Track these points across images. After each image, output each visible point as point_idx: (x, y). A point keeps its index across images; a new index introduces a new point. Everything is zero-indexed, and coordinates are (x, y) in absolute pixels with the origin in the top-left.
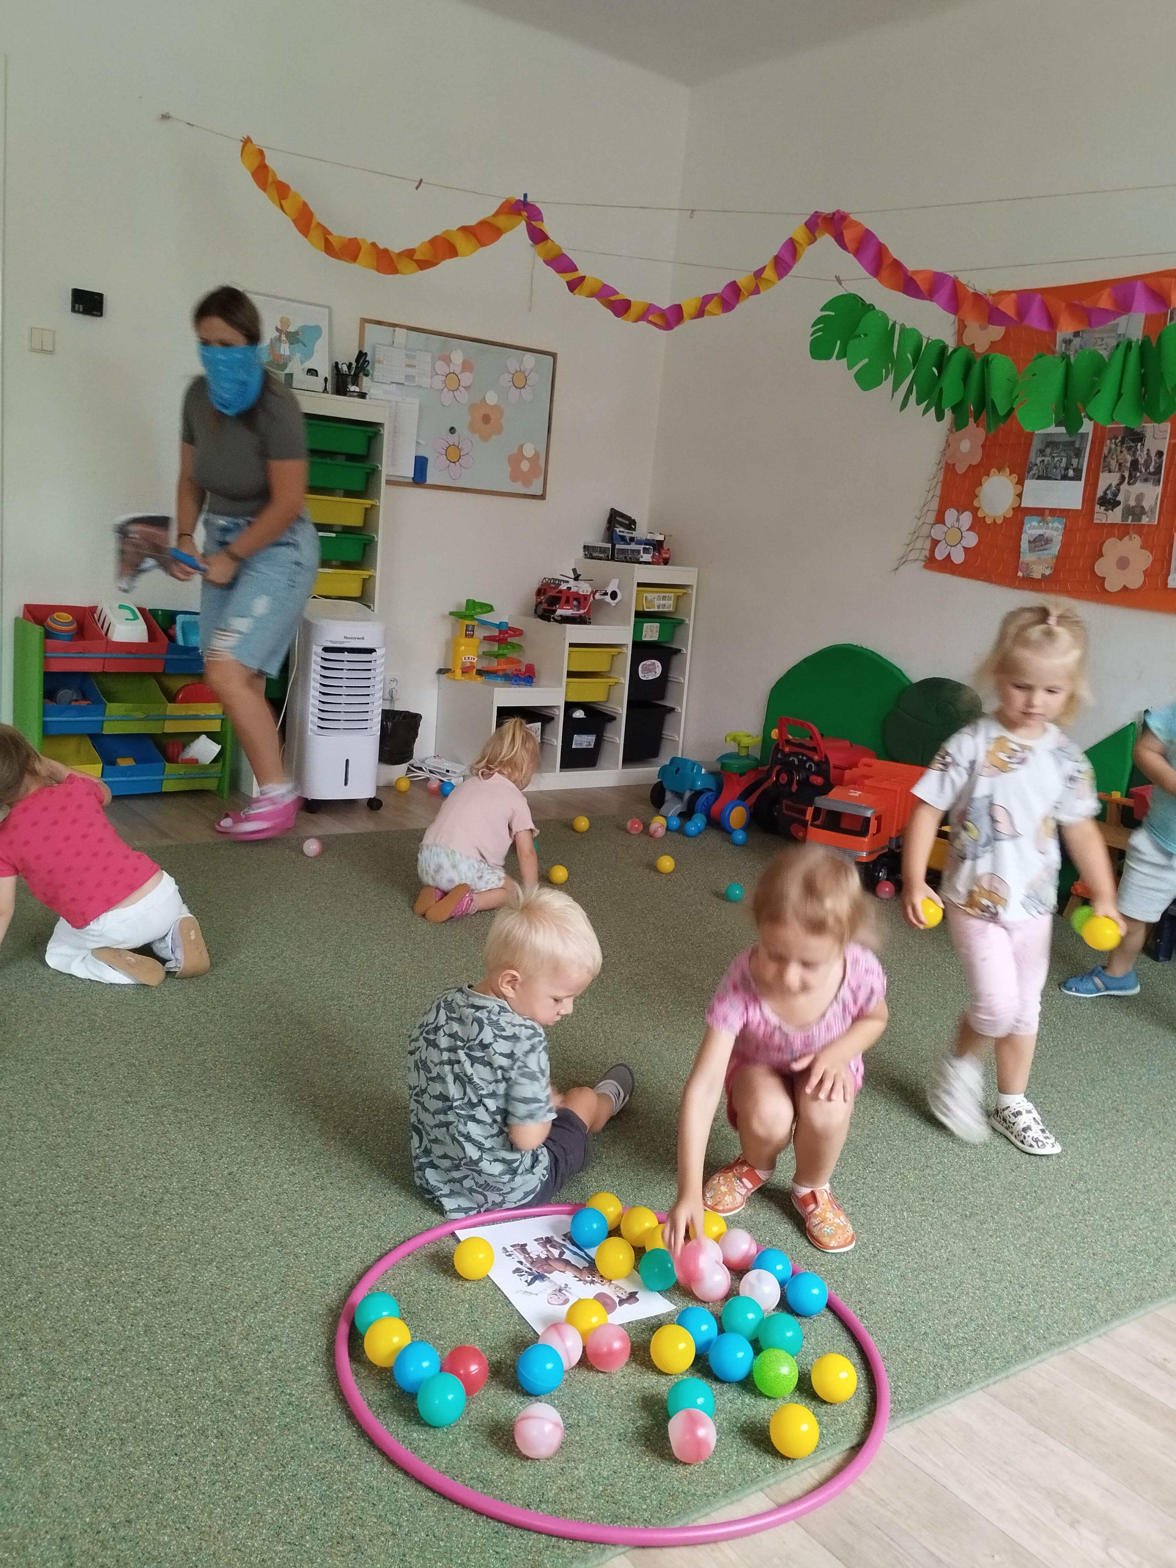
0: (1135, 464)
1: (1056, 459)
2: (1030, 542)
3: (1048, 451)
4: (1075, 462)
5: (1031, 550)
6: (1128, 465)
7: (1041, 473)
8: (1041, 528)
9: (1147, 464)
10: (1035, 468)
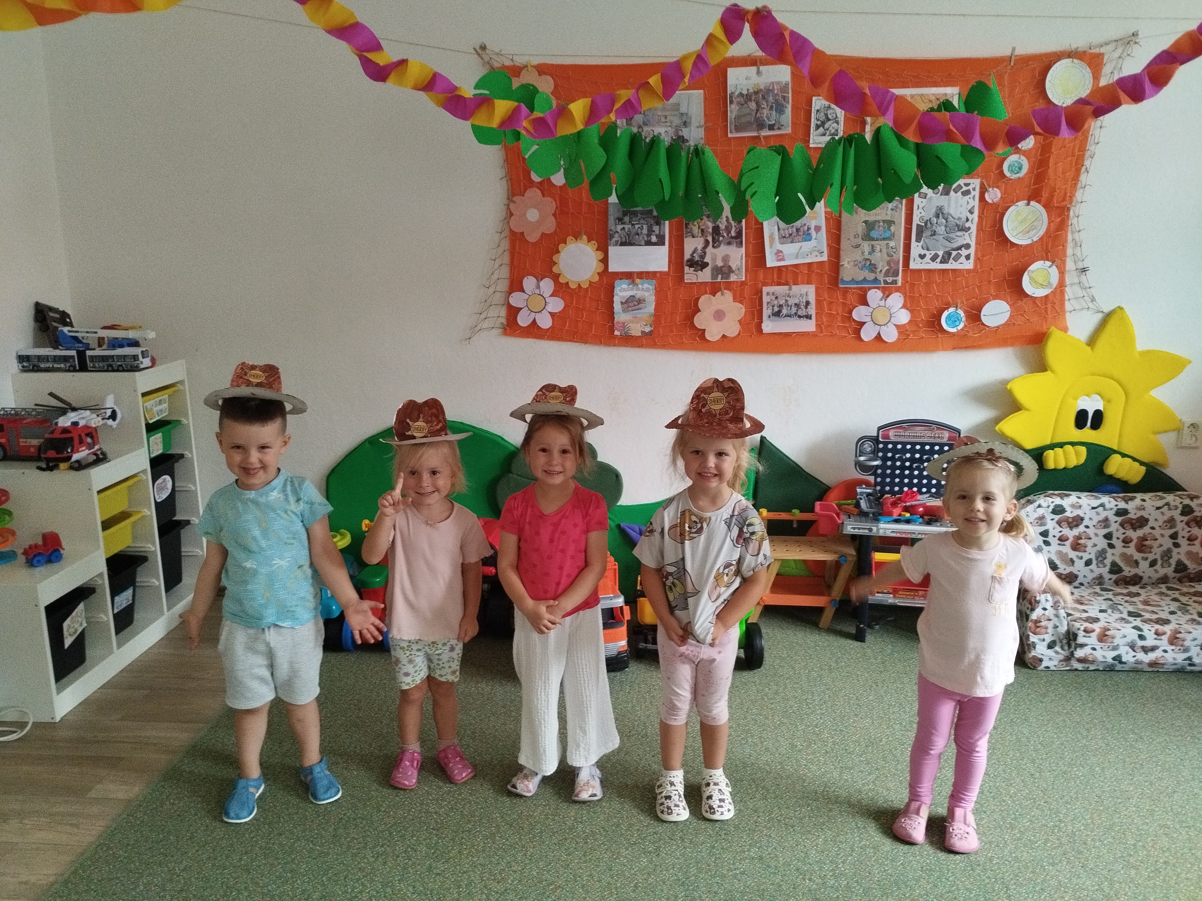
0: (716, 230)
1: (637, 226)
2: (622, 303)
3: (627, 219)
4: (656, 228)
5: (625, 311)
6: (710, 230)
7: (624, 240)
8: (632, 289)
9: (728, 229)
10: (617, 235)
